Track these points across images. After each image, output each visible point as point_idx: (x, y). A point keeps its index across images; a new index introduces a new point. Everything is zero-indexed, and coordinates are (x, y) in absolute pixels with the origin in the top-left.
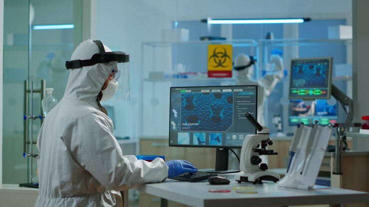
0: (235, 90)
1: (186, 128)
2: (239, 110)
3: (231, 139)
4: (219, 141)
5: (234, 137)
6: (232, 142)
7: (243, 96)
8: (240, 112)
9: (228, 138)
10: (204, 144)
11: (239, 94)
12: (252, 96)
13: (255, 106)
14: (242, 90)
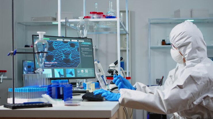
0: (79, 41)
1: (49, 66)
2: (83, 54)
3: (80, 72)
4: (72, 75)
5: (82, 71)
6: (81, 74)
7: (84, 45)
8: (84, 55)
9: (79, 72)
10: (63, 77)
11: (82, 44)
12: (89, 45)
13: (92, 51)
14: (83, 41)
